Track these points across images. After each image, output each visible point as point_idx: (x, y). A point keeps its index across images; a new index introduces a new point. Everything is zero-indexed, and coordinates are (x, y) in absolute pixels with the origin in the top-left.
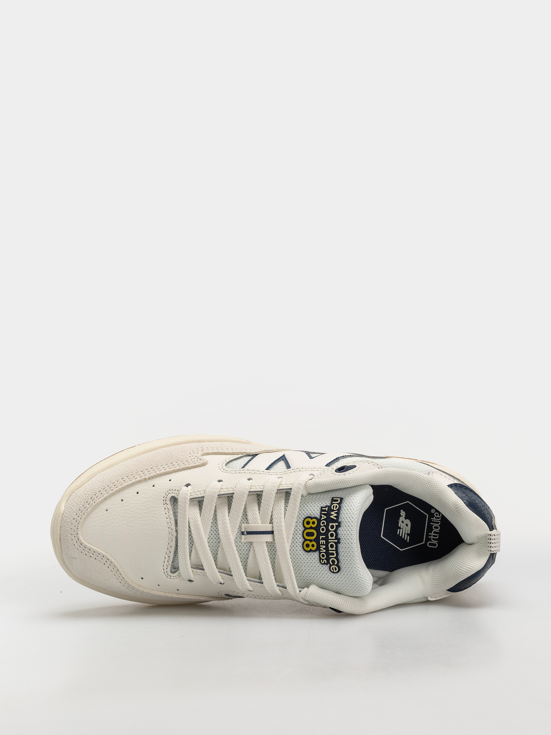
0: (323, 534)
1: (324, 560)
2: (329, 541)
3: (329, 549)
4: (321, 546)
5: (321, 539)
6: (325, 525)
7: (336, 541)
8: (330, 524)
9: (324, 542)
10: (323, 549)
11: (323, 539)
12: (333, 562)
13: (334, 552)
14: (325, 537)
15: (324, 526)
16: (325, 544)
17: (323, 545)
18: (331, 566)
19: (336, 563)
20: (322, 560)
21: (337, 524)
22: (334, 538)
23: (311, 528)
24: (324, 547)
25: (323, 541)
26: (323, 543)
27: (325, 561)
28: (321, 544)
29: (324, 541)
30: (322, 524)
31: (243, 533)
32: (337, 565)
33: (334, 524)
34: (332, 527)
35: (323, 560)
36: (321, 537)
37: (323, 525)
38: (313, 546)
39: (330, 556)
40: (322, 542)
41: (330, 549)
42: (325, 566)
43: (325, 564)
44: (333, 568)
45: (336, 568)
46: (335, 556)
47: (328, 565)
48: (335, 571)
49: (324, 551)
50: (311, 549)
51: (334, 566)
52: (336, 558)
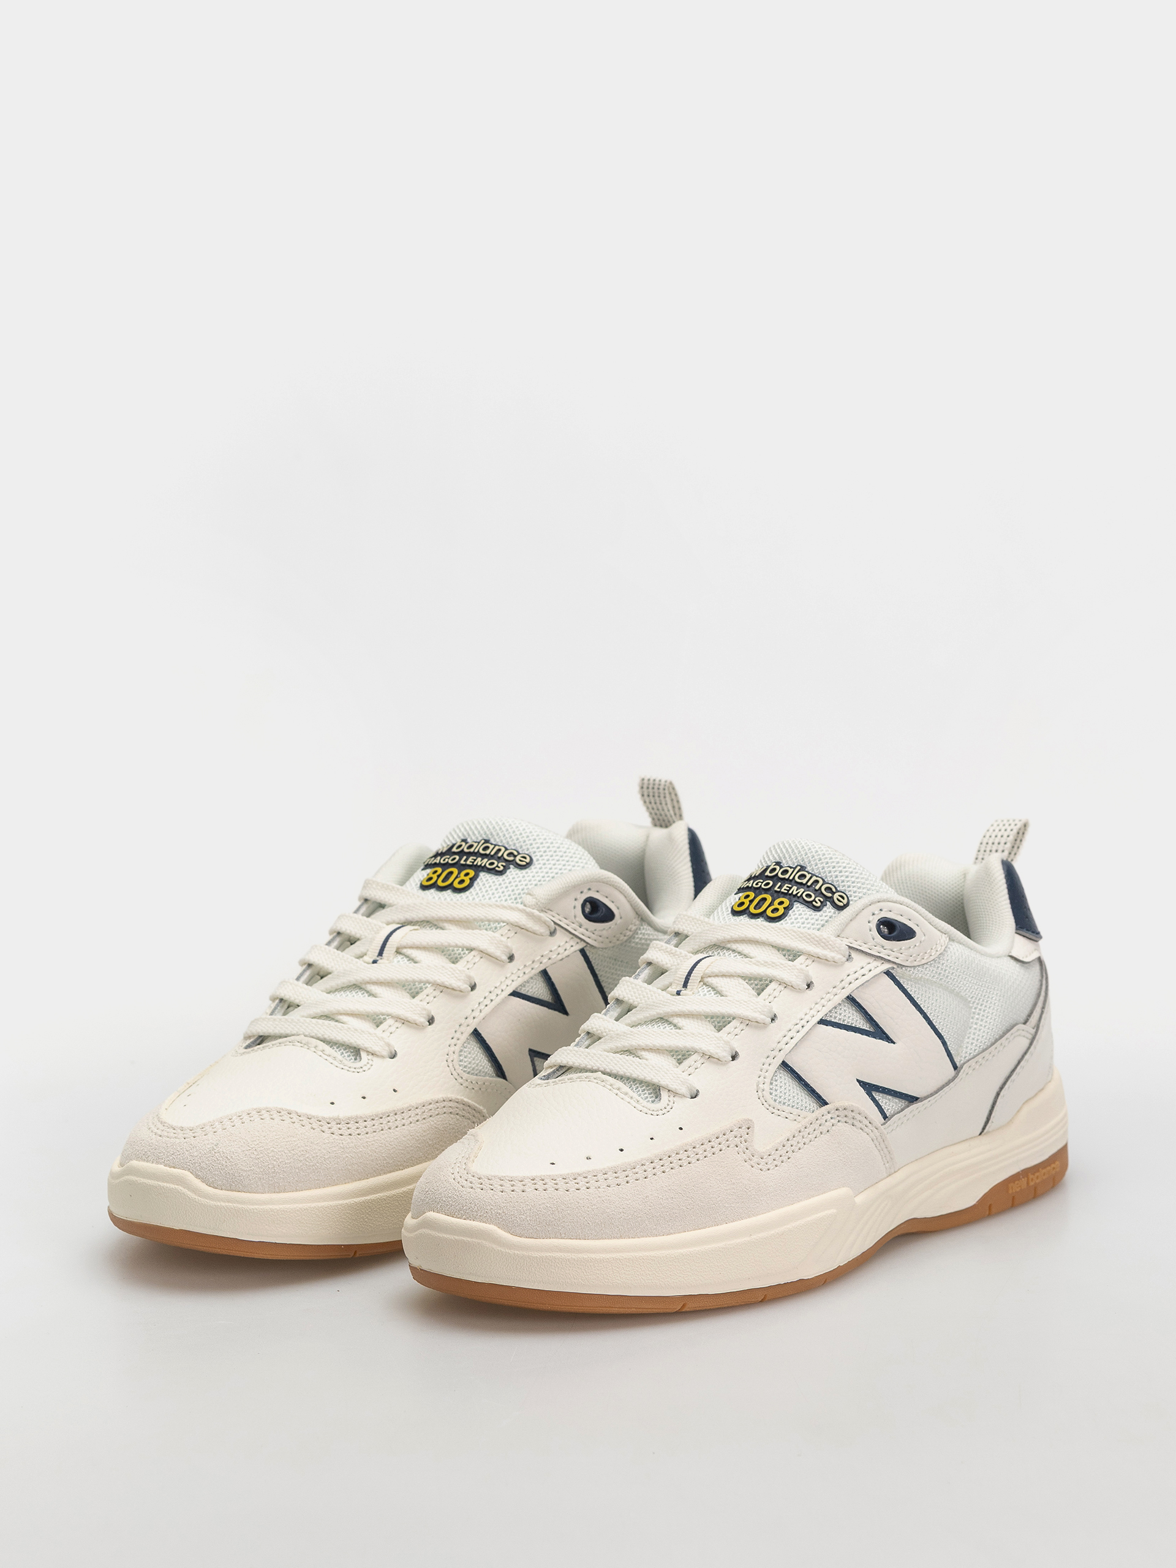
0: (774, 885)
1: (817, 899)
4: (790, 892)
5: (779, 890)
9: (787, 887)
10: (796, 891)
11: (780, 887)
12: (828, 890)
14: (780, 884)
16: (790, 886)
17: (790, 888)
18: (831, 900)
19: (834, 890)
20: (814, 903)
22: (791, 871)
24: (794, 888)
25: (785, 887)
26: (788, 889)
28: (786, 891)
29: (787, 885)
31: (680, 992)
32: (838, 891)
33: (772, 867)
34: (773, 871)
35: (814, 900)
36: (776, 889)
38: (781, 903)
39: (817, 888)
40: (785, 890)
41: (804, 882)
42: (825, 908)
43: (823, 904)
44: (838, 899)
45: (840, 896)
46: (821, 882)
47: (828, 903)
48: (845, 901)
49: (802, 890)
50: (785, 908)
51: (836, 896)
52: (824, 882)
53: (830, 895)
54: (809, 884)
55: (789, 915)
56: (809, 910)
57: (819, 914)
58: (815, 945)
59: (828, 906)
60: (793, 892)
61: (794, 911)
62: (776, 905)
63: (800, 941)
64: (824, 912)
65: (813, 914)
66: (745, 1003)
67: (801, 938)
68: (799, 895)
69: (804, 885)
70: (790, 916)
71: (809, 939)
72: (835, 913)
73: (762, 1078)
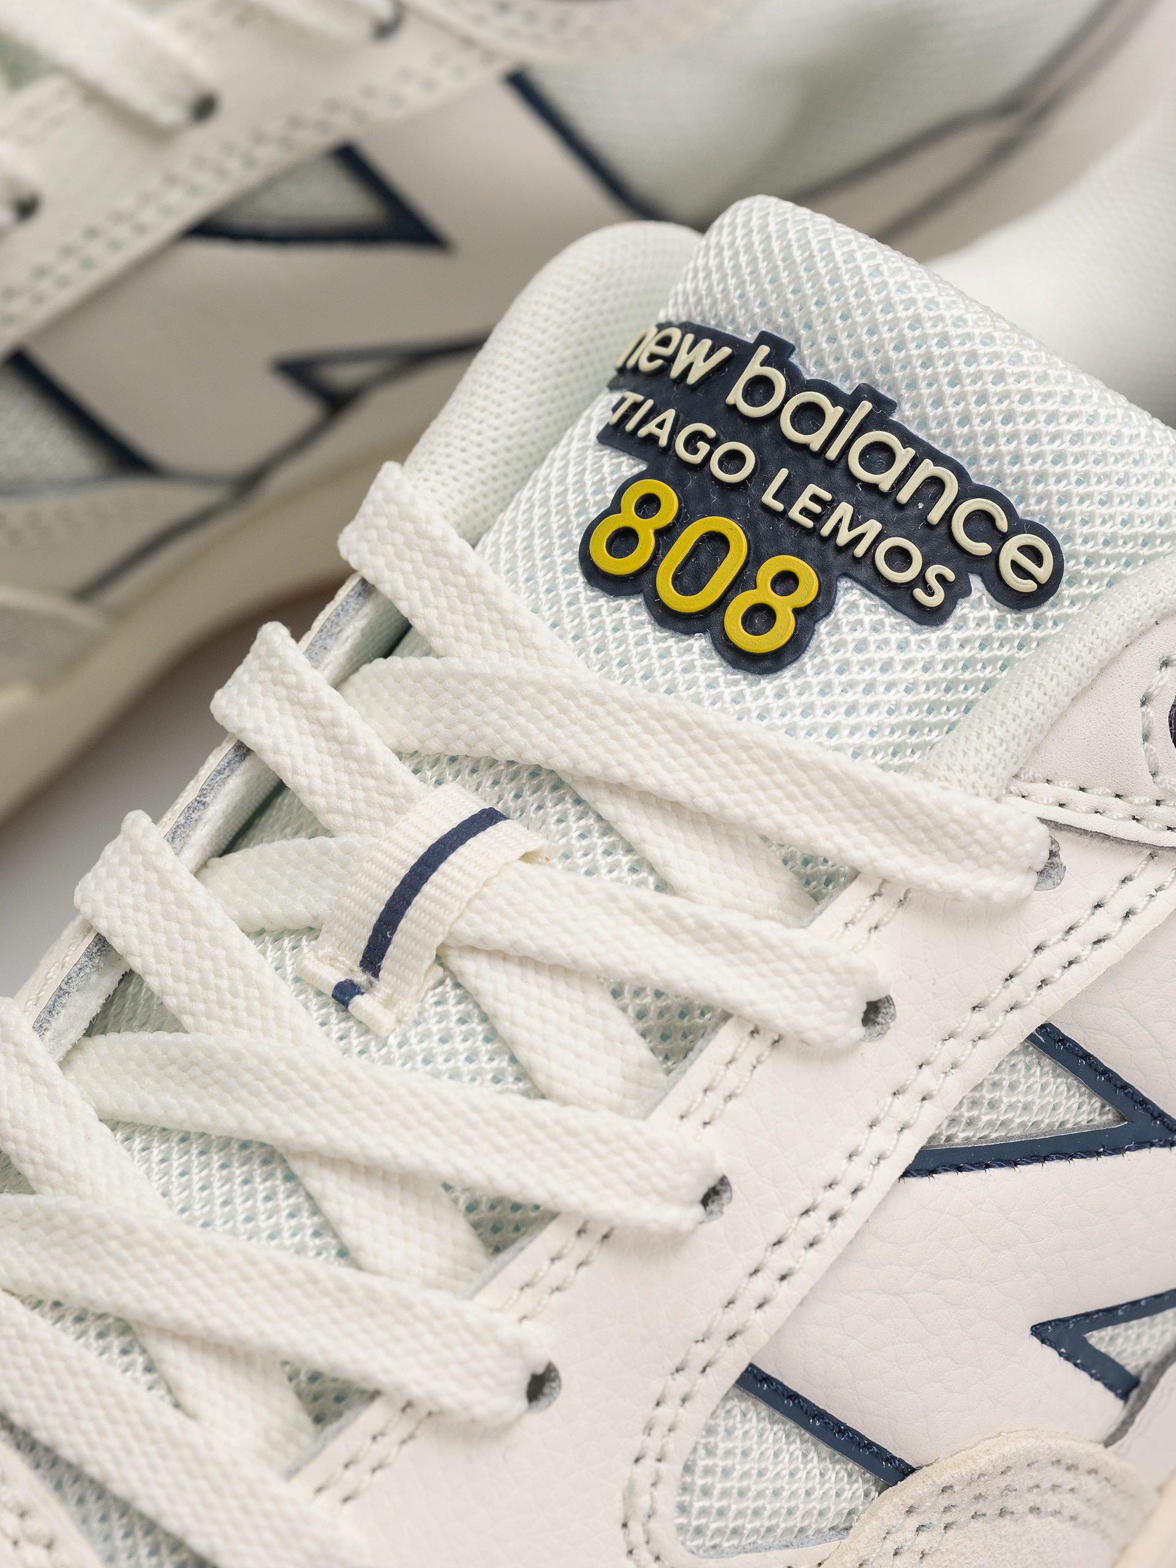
0: (761, 475)
1: (931, 575)
2: (832, 453)
3: (885, 486)
4: (826, 531)
5: (779, 506)
6: (711, 433)
7: (866, 407)
8: (730, 400)
9: (815, 498)
10: (850, 528)
11: (788, 493)
12: (980, 523)
13: (927, 468)
14: (784, 473)
15: (714, 443)
16: (827, 496)
17: (829, 507)
18: (989, 567)
19: (1003, 524)
20: (919, 593)
21: (764, 350)
22: (833, 413)
23: (666, 536)
24: (845, 510)
25: (804, 501)
26: (817, 509)
27: (940, 578)
28: (809, 523)
29: (812, 489)
30: (695, 451)
31: (344, 993)
32: (1018, 526)
33: (754, 368)
34: (760, 388)
35: (921, 580)
36: (768, 498)
37: (704, 447)
38: (786, 581)
39: (935, 516)
40: (805, 512)
41: (885, 481)
42: (963, 608)
43: (956, 591)
44: (1016, 566)
45: (1024, 550)
46: (952, 487)
47: (976, 582)
48: (1043, 573)
49: (872, 527)
50: (797, 612)
51: (1010, 551)
52: (968, 490)
53: (982, 548)
54: (904, 496)
55: (813, 643)
56: (900, 619)
57: (934, 635)
58: (917, 843)
59: (975, 595)
60: (836, 530)
61: (837, 627)
62: (763, 593)
63: (855, 822)
64: (957, 628)
65: (914, 639)
66: (602, 1149)
67: (860, 807)
68: (860, 550)
69: (884, 495)
70: (819, 649)
71: (892, 819)
72: (1000, 624)
73: (649, 1463)
